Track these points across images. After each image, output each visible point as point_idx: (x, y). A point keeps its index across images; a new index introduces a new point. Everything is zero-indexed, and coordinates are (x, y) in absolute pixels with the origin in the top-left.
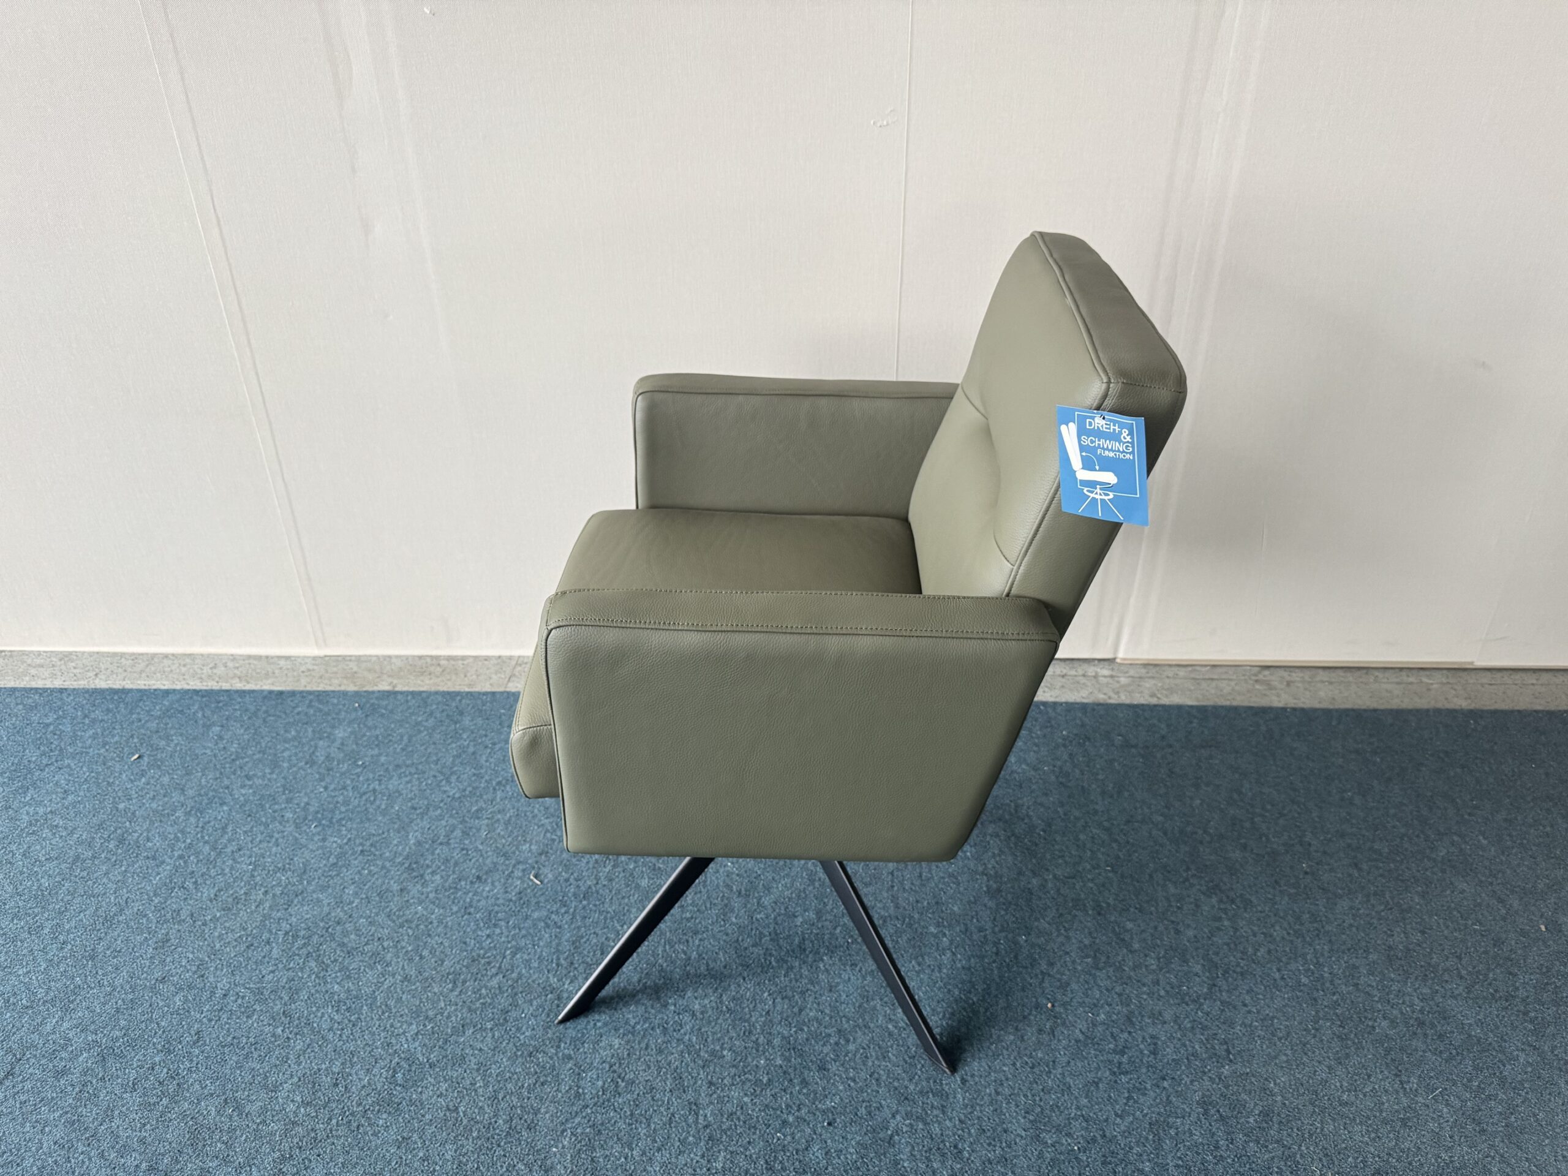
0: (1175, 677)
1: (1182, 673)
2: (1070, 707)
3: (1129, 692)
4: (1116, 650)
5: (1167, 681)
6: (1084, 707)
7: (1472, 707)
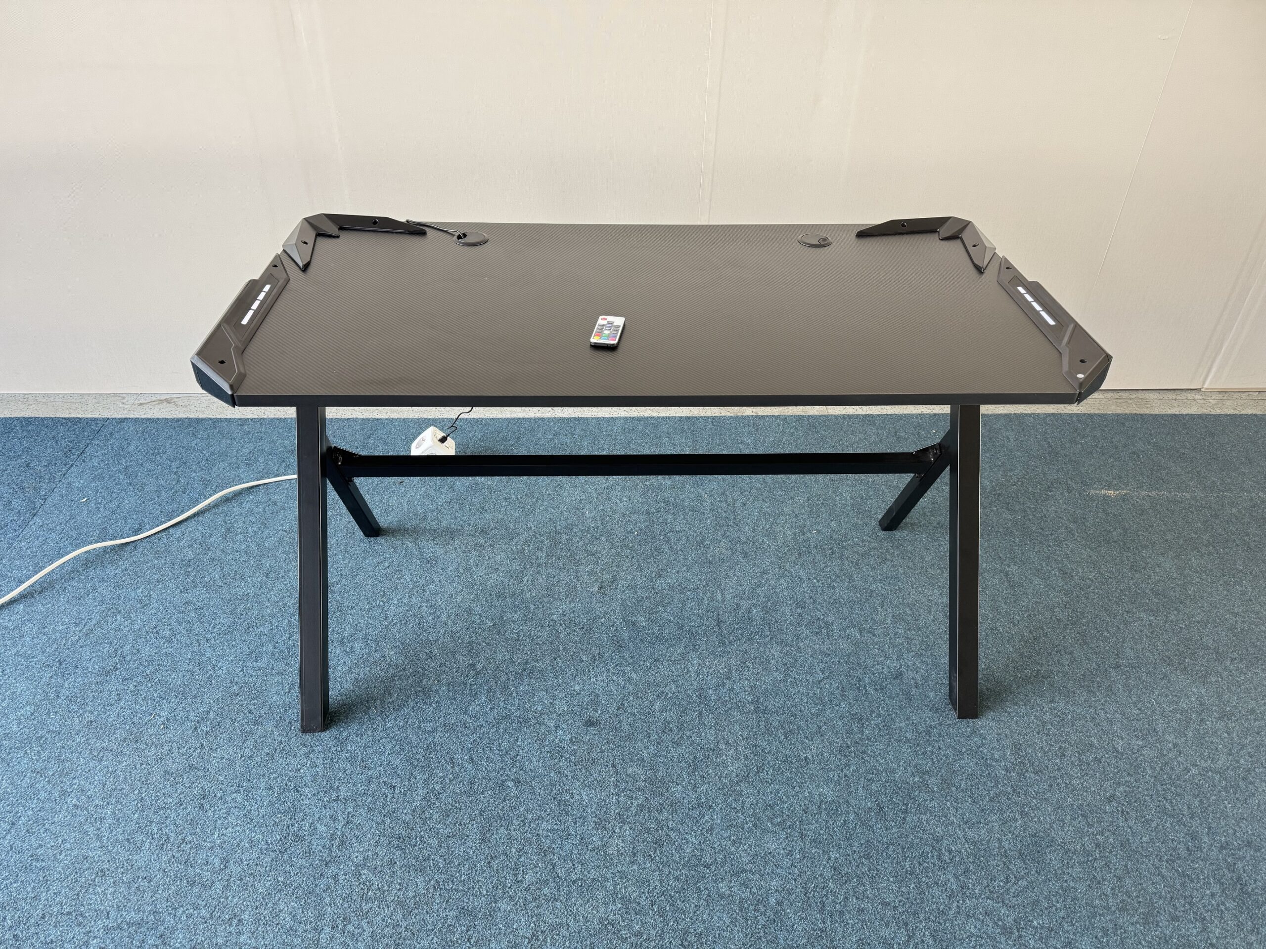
1: (1244, 396)
3: (1221, 408)
4: (1204, 383)
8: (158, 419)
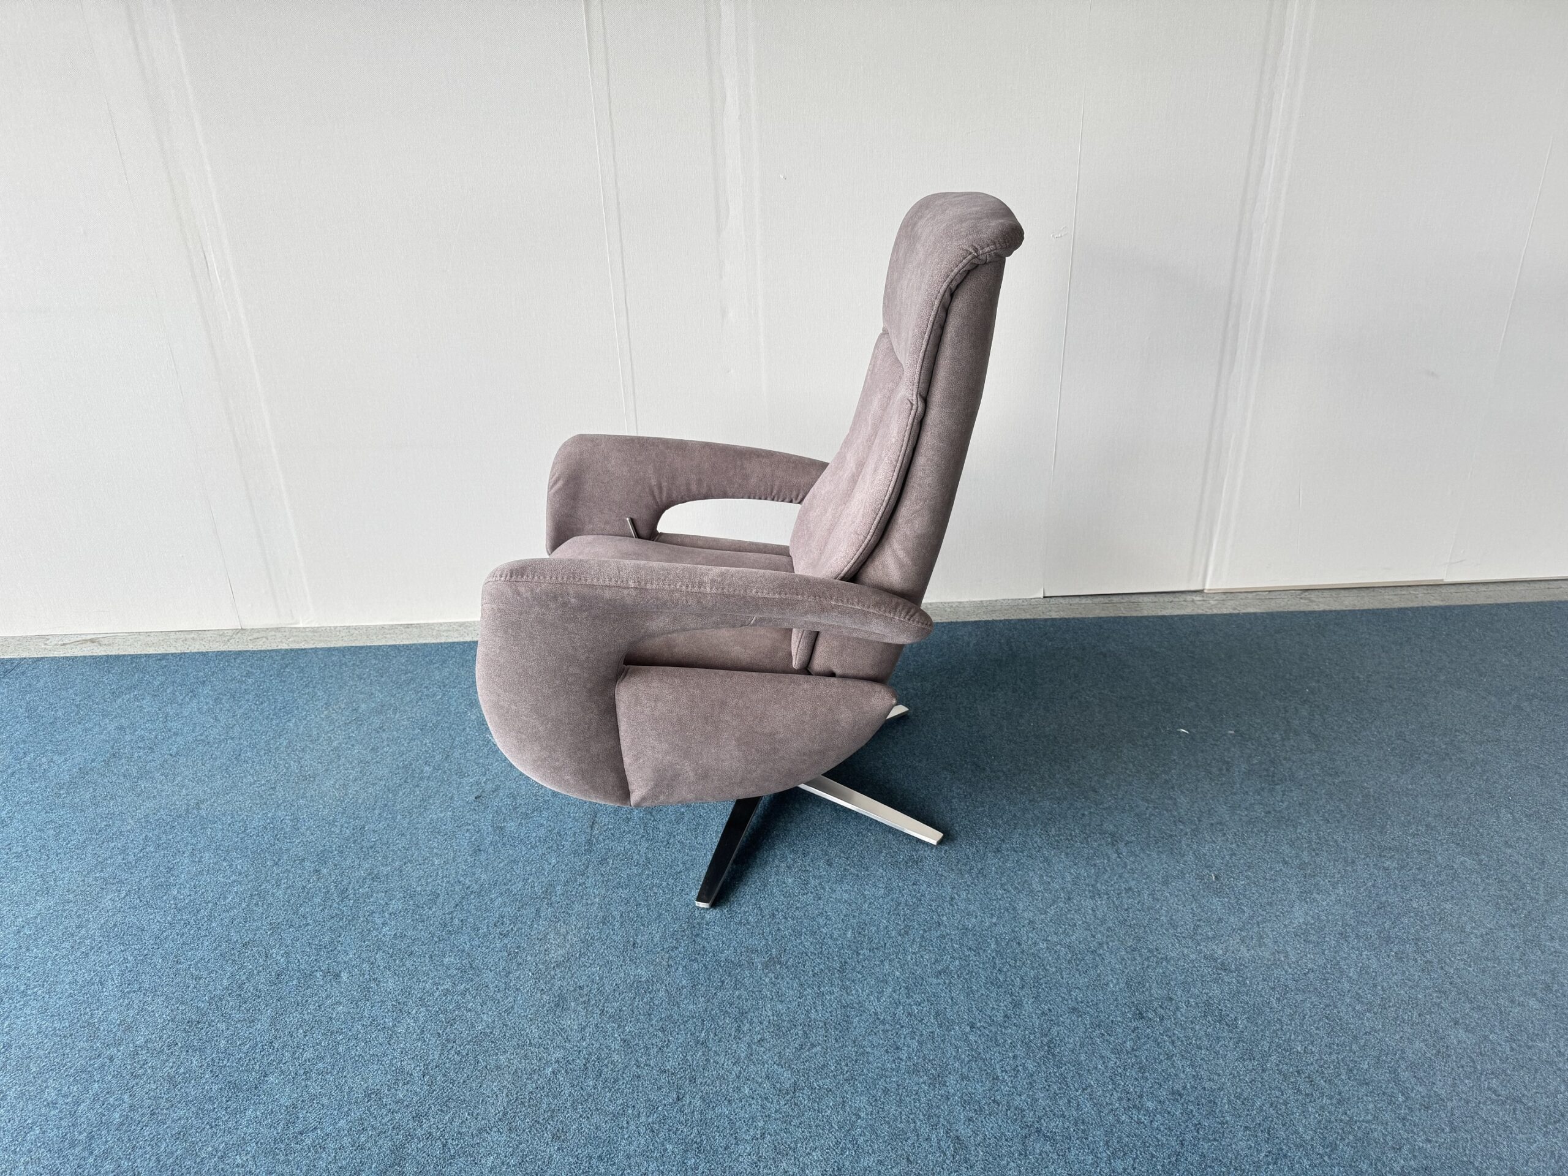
0: (1246, 598)
1: (1250, 596)
2: (1182, 618)
3: (1219, 608)
4: (1204, 583)
5: (1242, 601)
6: (1191, 617)
7: (1447, 604)
8: (76, 657)
